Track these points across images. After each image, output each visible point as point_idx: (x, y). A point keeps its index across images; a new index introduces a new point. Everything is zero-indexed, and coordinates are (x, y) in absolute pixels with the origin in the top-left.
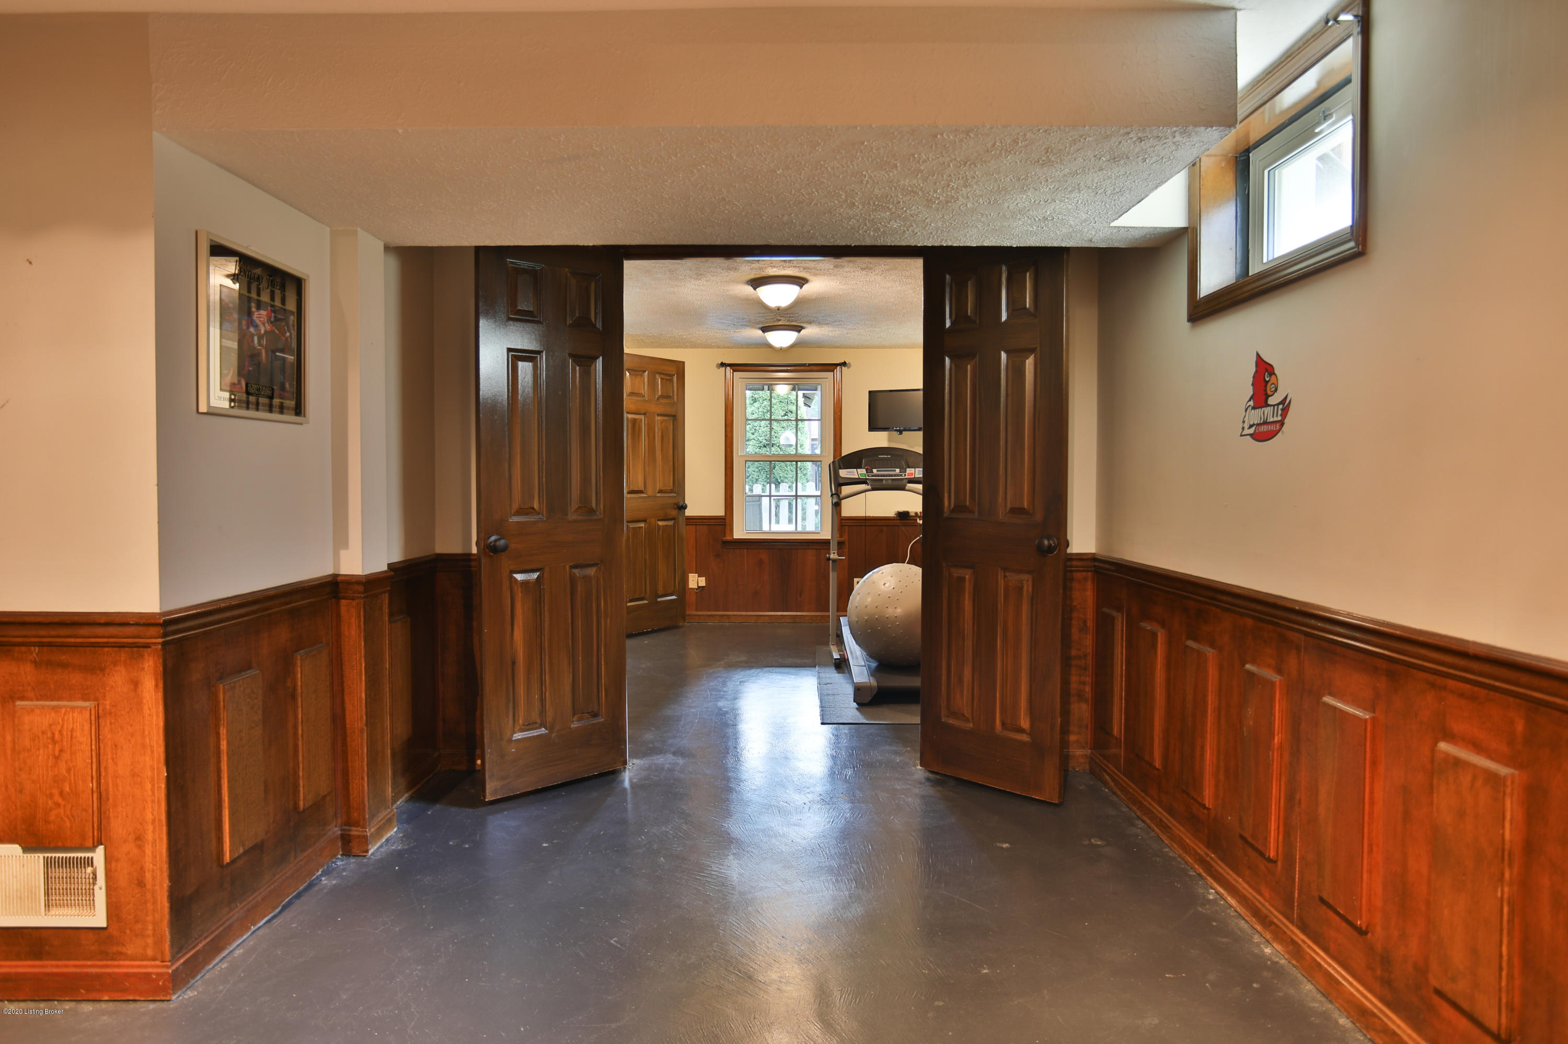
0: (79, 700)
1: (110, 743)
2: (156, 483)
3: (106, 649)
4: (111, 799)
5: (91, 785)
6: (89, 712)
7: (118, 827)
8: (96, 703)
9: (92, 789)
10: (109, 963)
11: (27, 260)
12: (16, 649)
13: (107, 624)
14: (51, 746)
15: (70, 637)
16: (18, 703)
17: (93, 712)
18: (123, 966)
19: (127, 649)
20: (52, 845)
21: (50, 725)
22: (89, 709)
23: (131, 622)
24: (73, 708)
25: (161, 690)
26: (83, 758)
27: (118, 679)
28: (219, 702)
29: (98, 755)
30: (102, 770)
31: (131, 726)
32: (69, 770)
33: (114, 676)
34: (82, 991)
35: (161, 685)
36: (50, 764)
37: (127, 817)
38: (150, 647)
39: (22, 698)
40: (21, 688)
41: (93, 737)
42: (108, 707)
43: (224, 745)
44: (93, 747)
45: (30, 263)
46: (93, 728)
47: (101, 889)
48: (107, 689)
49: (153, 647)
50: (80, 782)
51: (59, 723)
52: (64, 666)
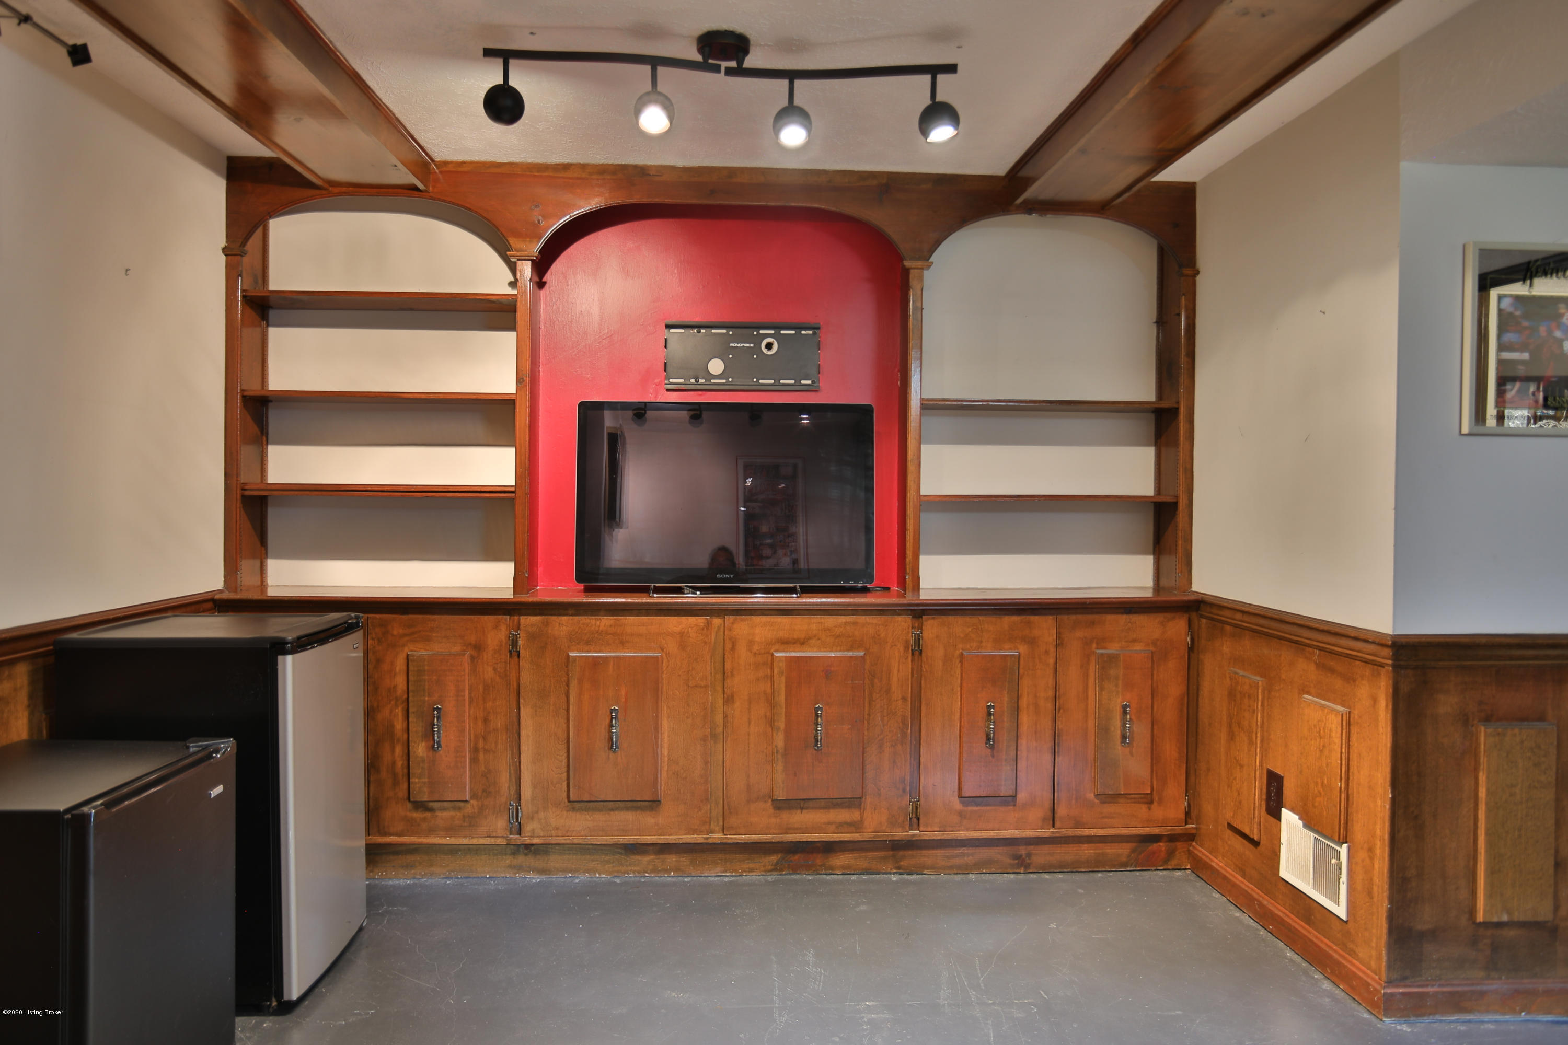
0: (1338, 705)
1: (1356, 751)
2: (1393, 506)
3: (1358, 663)
4: (1355, 803)
5: (1339, 784)
6: (1340, 717)
7: (1358, 831)
8: (1348, 710)
9: (1341, 788)
10: (1347, 956)
11: (1321, 311)
12: (1308, 649)
13: (1356, 639)
14: (1318, 740)
15: (1333, 645)
16: (1305, 696)
17: (1344, 718)
18: (1354, 965)
19: (1370, 665)
20: (1316, 828)
21: (1319, 721)
22: (1341, 713)
23: (1370, 640)
24: (1333, 710)
25: (1390, 711)
26: (1335, 757)
27: (1363, 691)
28: (1480, 744)
29: (1348, 760)
30: (1350, 774)
31: (1370, 740)
32: (1327, 765)
33: (1361, 688)
34: (1328, 969)
35: (1390, 707)
36: (1317, 755)
37: (1364, 825)
38: (1383, 667)
39: (1308, 693)
40: (1308, 683)
41: (1344, 741)
42: (1356, 717)
43: (1482, 793)
44: (1343, 751)
45: (1324, 313)
46: (1344, 732)
47: (1343, 884)
48: (1357, 700)
49: (1386, 667)
50: (1333, 779)
51: (1323, 721)
52: (1332, 671)
